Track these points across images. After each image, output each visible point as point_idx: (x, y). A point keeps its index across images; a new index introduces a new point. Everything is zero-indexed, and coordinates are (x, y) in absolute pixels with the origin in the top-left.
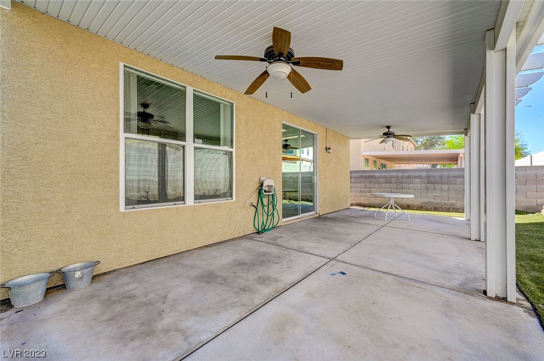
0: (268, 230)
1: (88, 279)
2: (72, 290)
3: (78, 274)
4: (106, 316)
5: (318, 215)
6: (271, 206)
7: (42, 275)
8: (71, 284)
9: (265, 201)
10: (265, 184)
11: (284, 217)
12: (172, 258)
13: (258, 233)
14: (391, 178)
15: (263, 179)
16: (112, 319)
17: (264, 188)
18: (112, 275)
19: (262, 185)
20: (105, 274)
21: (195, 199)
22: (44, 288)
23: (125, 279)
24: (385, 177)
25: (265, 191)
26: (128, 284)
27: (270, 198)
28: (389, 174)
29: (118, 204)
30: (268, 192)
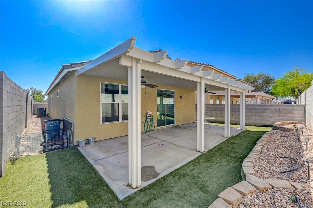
0: (150, 131)
1: (94, 142)
2: (90, 144)
3: (92, 140)
4: (99, 149)
5: (175, 126)
6: (151, 122)
7: (84, 140)
8: (90, 143)
9: (149, 120)
10: (148, 114)
11: (157, 126)
12: (115, 138)
13: (146, 132)
14: (216, 108)
15: (147, 112)
16: (101, 149)
17: (148, 116)
18: (99, 142)
19: (147, 115)
20: (97, 141)
21: (122, 120)
22: (85, 143)
23: (102, 143)
24: (214, 108)
25: (148, 117)
26: (103, 144)
27: (151, 119)
28: (216, 106)
29: (100, 122)
30: (150, 117)
